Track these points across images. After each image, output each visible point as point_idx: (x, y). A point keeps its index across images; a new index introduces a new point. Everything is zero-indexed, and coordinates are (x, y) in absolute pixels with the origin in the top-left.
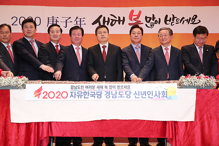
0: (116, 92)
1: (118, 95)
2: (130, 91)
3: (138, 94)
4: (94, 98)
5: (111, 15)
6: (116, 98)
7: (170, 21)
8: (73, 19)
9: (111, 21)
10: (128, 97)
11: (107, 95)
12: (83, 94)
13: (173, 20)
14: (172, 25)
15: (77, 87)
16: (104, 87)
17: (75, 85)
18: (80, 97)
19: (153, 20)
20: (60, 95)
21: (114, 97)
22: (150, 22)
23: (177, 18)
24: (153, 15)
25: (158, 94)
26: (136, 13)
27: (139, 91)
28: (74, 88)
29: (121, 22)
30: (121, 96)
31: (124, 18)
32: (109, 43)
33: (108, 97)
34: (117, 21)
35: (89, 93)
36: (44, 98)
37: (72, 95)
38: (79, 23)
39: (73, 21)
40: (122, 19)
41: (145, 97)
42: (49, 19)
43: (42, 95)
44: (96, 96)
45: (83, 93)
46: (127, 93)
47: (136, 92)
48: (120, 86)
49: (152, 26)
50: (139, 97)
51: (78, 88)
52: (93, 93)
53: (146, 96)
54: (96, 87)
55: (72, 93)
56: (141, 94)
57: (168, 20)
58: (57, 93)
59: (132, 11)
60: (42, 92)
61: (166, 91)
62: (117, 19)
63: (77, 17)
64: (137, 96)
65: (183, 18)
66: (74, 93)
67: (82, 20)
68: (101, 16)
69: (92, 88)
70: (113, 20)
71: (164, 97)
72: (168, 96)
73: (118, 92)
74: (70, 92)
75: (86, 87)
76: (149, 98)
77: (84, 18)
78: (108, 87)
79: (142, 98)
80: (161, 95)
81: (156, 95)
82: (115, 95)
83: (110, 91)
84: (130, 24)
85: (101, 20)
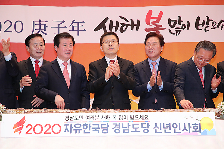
0: (128, 124)
1: (131, 129)
2: (148, 124)
3: (159, 127)
4: (98, 133)
5: (121, 17)
6: (128, 132)
7: (203, 25)
8: (68, 23)
9: (120, 26)
10: (146, 131)
11: (116, 128)
12: (82, 128)
13: (208, 24)
14: (206, 31)
15: (74, 117)
16: (111, 117)
17: (71, 115)
18: (78, 131)
19: (180, 24)
20: (50, 129)
21: (126, 131)
22: (175, 27)
23: (212, 20)
24: (180, 18)
25: (187, 128)
26: (155, 14)
27: (161, 124)
28: (69, 119)
29: (135, 27)
30: (136, 130)
31: (138, 21)
32: (118, 56)
33: (117, 131)
34: (129, 25)
35: (90, 127)
36: (27, 133)
37: (67, 129)
39: (68, 26)
40: (135, 23)
41: (170, 131)
42: (35, 24)
43: (25, 130)
44: (101, 130)
45: (82, 126)
46: (144, 126)
47: (156, 124)
48: (134, 116)
49: (178, 32)
50: (160, 131)
51: (76, 119)
52: (97, 126)
53: (170, 129)
54: (100, 117)
55: (66, 125)
56: (164, 128)
57: (200, 25)
58: (45, 127)
59: (150, 12)
60: (25, 125)
61: (200, 124)
62: (130, 23)
63: (73, 21)
64: (158, 130)
65: (222, 21)
66: (70, 125)
67: (80, 24)
68: (107, 19)
69: (95, 119)
70: (123, 25)
71: (196, 131)
72: (202, 131)
73: (131, 124)
74: (65, 125)
75: (87, 118)
76: (175, 132)
77: (83, 22)
78: (117, 117)
79: (165, 132)
80: (192, 129)
81: (185, 128)
82: (127, 129)
83: (119, 124)
84: (147, 30)
85: (107, 24)
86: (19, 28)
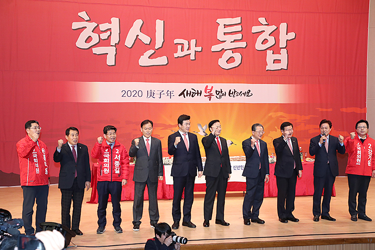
5: (192, 89)
7: (232, 94)
8: (165, 92)
9: (192, 93)
13: (234, 93)
14: (233, 97)
19: (221, 93)
22: (219, 95)
23: (237, 91)
24: (221, 90)
26: (209, 88)
29: (199, 94)
31: (201, 91)
38: (169, 95)
40: (199, 92)
42: (148, 92)
49: (220, 97)
59: (207, 86)
62: (196, 92)
63: (168, 91)
65: (241, 92)
67: (172, 93)
68: (185, 90)
70: (193, 93)
77: (173, 91)
84: (205, 96)
85: (185, 93)
86: (140, 95)
